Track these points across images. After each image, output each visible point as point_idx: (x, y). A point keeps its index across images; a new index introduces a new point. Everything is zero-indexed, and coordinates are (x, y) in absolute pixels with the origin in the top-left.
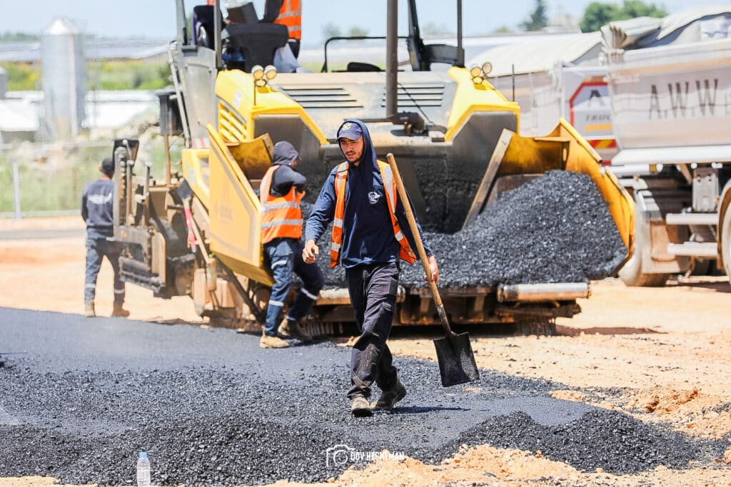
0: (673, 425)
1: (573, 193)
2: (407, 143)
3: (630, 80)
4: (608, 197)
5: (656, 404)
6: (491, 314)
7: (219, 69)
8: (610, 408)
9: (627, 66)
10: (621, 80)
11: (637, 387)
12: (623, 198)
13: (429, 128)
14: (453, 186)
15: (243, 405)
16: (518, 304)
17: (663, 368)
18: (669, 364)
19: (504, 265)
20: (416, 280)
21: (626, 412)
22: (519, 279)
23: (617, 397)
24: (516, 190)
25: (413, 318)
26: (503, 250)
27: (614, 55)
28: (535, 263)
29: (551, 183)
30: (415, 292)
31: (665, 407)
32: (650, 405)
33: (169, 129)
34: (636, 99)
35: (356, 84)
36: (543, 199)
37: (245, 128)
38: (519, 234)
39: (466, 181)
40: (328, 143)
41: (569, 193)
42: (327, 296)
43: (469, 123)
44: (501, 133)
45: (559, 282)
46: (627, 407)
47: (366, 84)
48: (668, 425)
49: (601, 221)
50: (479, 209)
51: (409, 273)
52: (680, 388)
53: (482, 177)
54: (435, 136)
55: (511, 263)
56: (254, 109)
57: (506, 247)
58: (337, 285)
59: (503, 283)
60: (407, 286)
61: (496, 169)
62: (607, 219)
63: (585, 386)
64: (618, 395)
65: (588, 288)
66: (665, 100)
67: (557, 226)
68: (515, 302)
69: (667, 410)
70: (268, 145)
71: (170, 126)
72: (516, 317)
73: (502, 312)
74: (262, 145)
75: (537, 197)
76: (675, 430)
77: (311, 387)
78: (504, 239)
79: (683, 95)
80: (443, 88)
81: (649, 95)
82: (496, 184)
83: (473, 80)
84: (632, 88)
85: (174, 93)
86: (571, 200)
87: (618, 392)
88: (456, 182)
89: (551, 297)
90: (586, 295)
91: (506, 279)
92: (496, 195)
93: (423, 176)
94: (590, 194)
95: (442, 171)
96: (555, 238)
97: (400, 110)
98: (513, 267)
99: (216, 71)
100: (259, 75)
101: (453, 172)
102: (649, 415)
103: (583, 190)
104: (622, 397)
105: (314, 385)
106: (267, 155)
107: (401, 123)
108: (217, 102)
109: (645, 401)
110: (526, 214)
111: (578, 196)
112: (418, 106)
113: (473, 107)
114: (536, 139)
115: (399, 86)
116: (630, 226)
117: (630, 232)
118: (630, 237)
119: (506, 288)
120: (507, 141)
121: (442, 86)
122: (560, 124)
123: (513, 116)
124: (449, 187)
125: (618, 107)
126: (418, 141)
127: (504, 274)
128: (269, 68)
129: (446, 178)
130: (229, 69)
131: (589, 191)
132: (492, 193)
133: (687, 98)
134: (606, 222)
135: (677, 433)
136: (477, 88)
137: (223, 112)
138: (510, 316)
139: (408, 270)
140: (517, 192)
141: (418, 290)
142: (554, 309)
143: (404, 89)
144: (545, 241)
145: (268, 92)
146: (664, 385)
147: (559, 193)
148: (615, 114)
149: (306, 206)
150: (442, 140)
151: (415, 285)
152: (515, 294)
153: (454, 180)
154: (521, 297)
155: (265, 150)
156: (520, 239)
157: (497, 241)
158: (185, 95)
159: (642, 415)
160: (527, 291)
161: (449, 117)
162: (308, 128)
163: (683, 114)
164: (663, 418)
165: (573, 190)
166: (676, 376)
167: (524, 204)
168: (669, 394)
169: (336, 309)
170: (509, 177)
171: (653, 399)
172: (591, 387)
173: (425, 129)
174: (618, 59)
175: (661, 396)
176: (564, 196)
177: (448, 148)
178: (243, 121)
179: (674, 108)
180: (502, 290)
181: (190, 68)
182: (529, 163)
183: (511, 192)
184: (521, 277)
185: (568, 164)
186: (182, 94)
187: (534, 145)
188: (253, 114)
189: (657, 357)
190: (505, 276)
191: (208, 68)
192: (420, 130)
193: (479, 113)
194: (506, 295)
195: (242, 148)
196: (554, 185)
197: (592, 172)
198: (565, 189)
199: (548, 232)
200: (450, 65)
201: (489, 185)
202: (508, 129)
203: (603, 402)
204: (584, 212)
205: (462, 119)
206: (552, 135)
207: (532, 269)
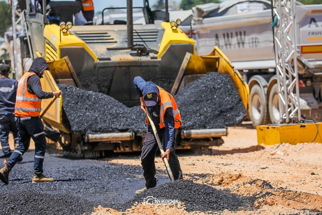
0: (230, 190)
1: (220, 83)
2: (138, 60)
3: (206, 32)
4: (237, 85)
5: (222, 181)
6: (179, 145)
7: (46, 24)
8: (202, 183)
9: (205, 26)
10: (202, 32)
11: (213, 173)
12: (244, 86)
13: (149, 52)
14: (161, 81)
15: (31, 186)
16: (192, 140)
17: (225, 164)
18: (227, 162)
19: (185, 120)
20: (140, 128)
21: (209, 185)
22: (192, 127)
23: (205, 178)
24: (193, 82)
25: (139, 147)
26: (184, 113)
27: (198, 20)
28: (200, 119)
29: (209, 79)
30: (139, 135)
31: (227, 182)
32: (220, 182)
33: (24, 55)
34: (209, 41)
35: (114, 31)
36: (205, 86)
37: (57, 53)
38: (192, 104)
39: (168, 78)
40: (98, 60)
41: (218, 83)
42: (95, 137)
43: (169, 49)
44: (185, 54)
45: (212, 128)
46: (209, 183)
47: (119, 31)
48: (228, 190)
49: (234, 97)
50: (174, 92)
51: (136, 125)
52: (233, 173)
53: (176, 76)
54: (152, 56)
55: (188, 119)
56: (60, 43)
57: (185, 111)
58: (100, 131)
59: (184, 129)
60: (136, 132)
61: (183, 73)
62: (237, 96)
63: (189, 173)
64: (205, 177)
65: (227, 131)
66: (222, 41)
67: (211, 100)
68: (190, 139)
69: (227, 184)
70: (67, 62)
71: (25, 53)
72: (191, 146)
73: (184, 144)
74: (65, 62)
75: (202, 86)
76: (232, 193)
77: (63, 176)
78: (185, 107)
79: (230, 39)
80: (157, 32)
81: (215, 39)
82: (183, 80)
83: (172, 28)
84: (207, 36)
85: (26, 37)
86: (219, 87)
87: (205, 175)
88: (163, 79)
89: (208, 136)
90: (225, 134)
91: (185, 127)
92: (183, 85)
93: (146, 76)
94: (228, 83)
95: (156, 74)
96: (210, 106)
97: (135, 43)
98: (189, 121)
99: (44, 25)
100: (63, 27)
101: (162, 74)
102: (219, 186)
103: (225, 82)
104: (206, 178)
105: (64, 176)
106: (67, 67)
107: (135, 50)
108: (45, 40)
109: (217, 180)
110: (196, 94)
111: (222, 85)
112: (144, 41)
113: (171, 41)
114: (203, 57)
115: (134, 31)
116: (247, 99)
117: (247, 102)
118: (248, 105)
119: (185, 132)
120: (188, 58)
121: (157, 31)
122: (215, 49)
123: (191, 45)
124: (160, 81)
125: (200, 44)
126: (144, 59)
127: (184, 125)
128: (69, 23)
129: (158, 77)
130: (51, 24)
131: (228, 82)
132: (181, 84)
133: (232, 40)
134: (236, 97)
135: (232, 194)
136: (173, 32)
137: (47, 45)
138: (188, 146)
139: (136, 123)
140: (194, 83)
141: (141, 133)
142: (210, 142)
143: (137, 33)
144: (206, 107)
145: (68, 35)
146: (225, 172)
147: (213, 83)
148: (199, 48)
149: (85, 92)
150: (156, 58)
151: (139, 131)
152: (190, 134)
153: (162, 78)
154: (193, 136)
155: (66, 64)
156: (193, 107)
157: (181, 108)
158: (31, 37)
159: (216, 186)
160: (196, 133)
161: (160, 47)
162: (88, 53)
163: (230, 48)
164: (225, 187)
165: (220, 82)
166: (230, 168)
167: (196, 89)
168: (228, 176)
169: (100, 144)
170: (189, 76)
171: (221, 179)
172: (193, 174)
173: (147, 52)
174: (200, 22)
175: (224, 177)
176: (216, 85)
177: (159, 62)
178: (55, 50)
179: (226, 45)
180: (183, 133)
181: (33, 24)
182: (199, 68)
183: (191, 83)
184: (193, 126)
185: (219, 69)
186: (29, 37)
187: (202, 60)
188: (60, 46)
189: (222, 159)
190: (185, 125)
191: (40, 23)
192: (145, 53)
193: (174, 44)
194: (185, 135)
195: (55, 63)
196: (211, 79)
197: (230, 73)
198: (216, 81)
199: (207, 103)
200: (162, 21)
201: (180, 80)
202: (188, 52)
203: (198, 180)
204: (226, 93)
205: (165, 47)
206: (211, 55)
207: (198, 122)
